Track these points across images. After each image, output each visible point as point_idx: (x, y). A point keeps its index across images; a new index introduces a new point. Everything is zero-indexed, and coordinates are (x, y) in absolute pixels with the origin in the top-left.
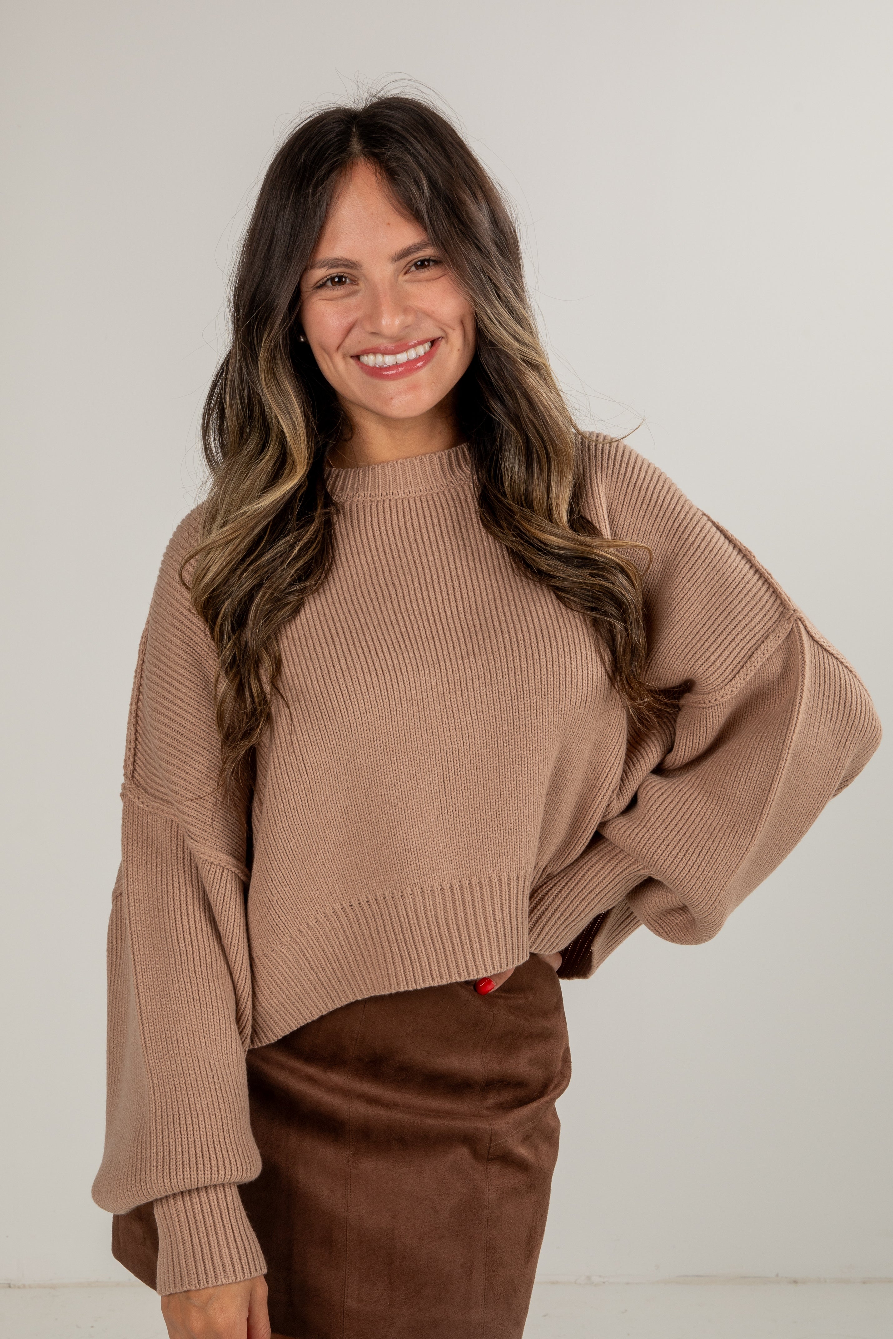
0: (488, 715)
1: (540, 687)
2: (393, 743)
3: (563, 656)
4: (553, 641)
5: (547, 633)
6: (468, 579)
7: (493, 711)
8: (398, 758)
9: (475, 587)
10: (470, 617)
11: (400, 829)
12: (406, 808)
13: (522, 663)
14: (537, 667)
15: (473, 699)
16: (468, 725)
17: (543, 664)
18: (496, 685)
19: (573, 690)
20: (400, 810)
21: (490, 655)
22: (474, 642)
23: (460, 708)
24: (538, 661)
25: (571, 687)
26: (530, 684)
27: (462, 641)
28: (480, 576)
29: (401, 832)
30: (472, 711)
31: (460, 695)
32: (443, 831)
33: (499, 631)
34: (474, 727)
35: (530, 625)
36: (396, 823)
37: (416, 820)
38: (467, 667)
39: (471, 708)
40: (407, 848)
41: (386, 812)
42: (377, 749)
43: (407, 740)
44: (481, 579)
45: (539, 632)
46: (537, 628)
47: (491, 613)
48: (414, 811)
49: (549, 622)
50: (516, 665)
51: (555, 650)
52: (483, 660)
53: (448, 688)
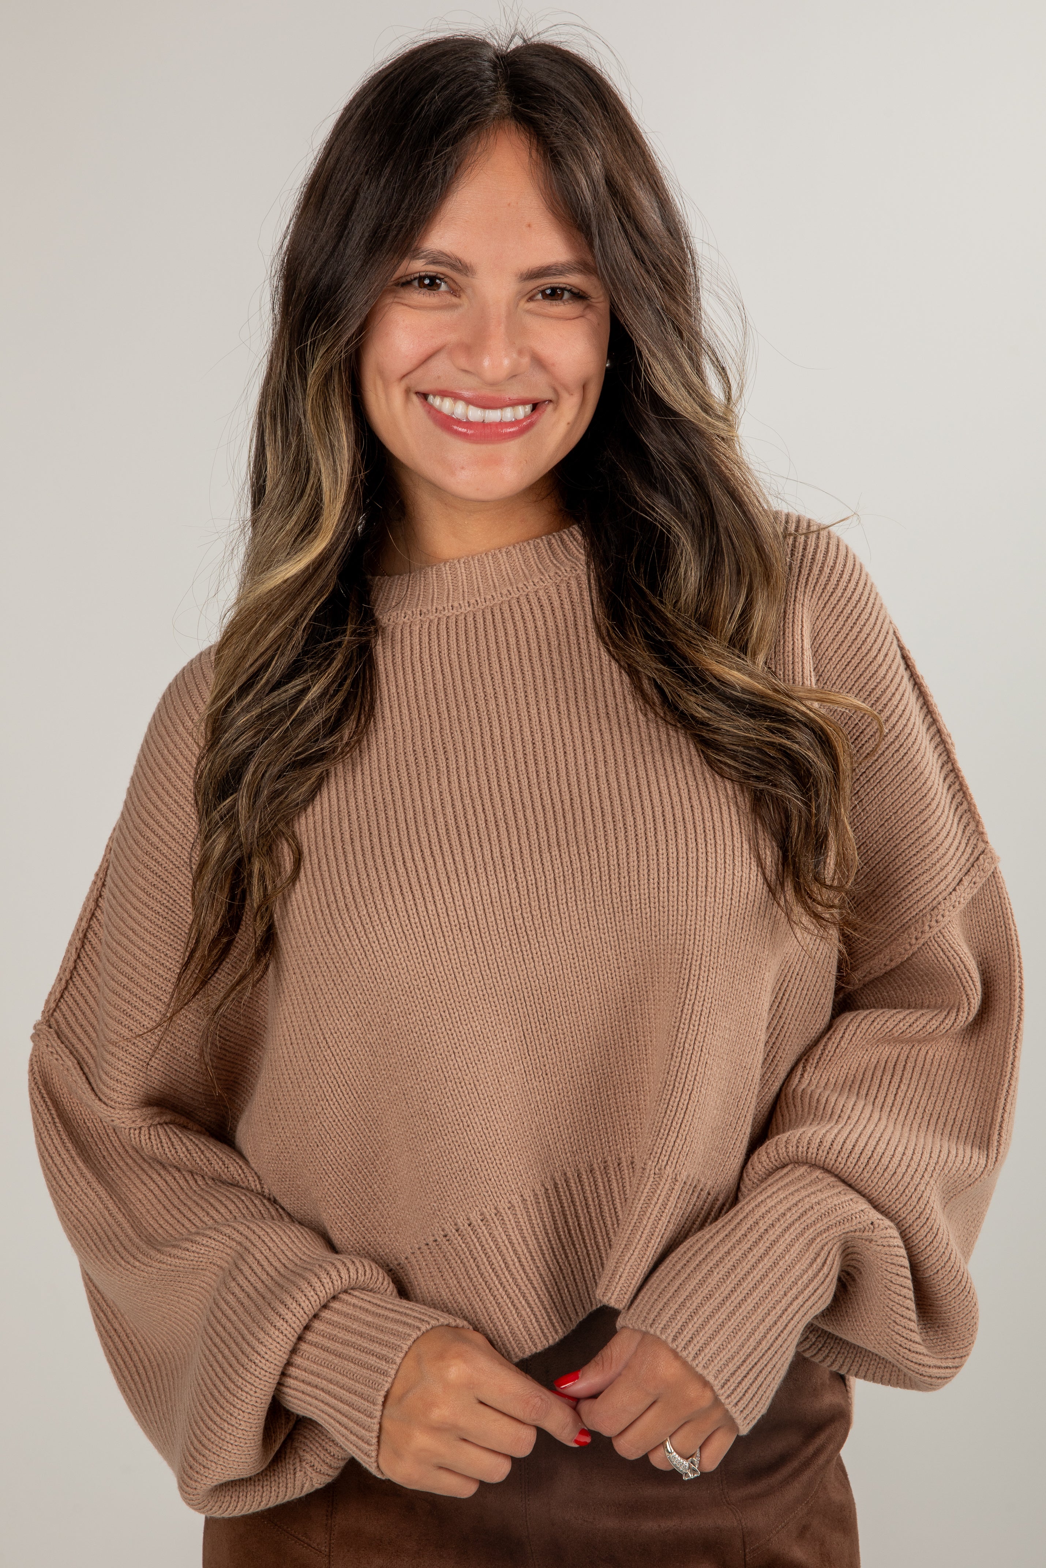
0: (580, 935)
1: (656, 895)
2: (439, 990)
3: (695, 850)
4: (680, 828)
5: (671, 815)
6: (557, 730)
7: (587, 929)
8: (451, 1011)
9: (566, 741)
10: (556, 787)
11: (475, 1115)
12: (476, 1083)
13: (631, 860)
14: (653, 865)
15: (557, 912)
16: (552, 951)
17: (663, 862)
18: (591, 890)
19: (709, 899)
20: (469, 1087)
21: (583, 847)
22: (560, 827)
23: (537, 926)
24: (655, 857)
25: (706, 895)
26: (642, 891)
27: (542, 825)
28: (575, 724)
29: (477, 1120)
30: (555, 930)
31: (537, 908)
32: (533, 1106)
33: (598, 812)
34: (561, 953)
35: (647, 803)
36: (468, 1108)
37: (494, 1097)
38: (547, 864)
39: (555, 926)
40: (490, 1140)
41: (449, 1094)
42: (417, 1002)
43: (460, 984)
44: (576, 730)
45: (659, 814)
46: (656, 809)
47: (588, 783)
48: (490, 1084)
49: (676, 799)
50: (621, 862)
51: (681, 841)
52: (572, 853)
53: (517, 899)
